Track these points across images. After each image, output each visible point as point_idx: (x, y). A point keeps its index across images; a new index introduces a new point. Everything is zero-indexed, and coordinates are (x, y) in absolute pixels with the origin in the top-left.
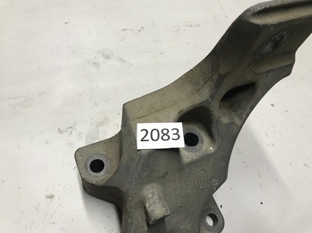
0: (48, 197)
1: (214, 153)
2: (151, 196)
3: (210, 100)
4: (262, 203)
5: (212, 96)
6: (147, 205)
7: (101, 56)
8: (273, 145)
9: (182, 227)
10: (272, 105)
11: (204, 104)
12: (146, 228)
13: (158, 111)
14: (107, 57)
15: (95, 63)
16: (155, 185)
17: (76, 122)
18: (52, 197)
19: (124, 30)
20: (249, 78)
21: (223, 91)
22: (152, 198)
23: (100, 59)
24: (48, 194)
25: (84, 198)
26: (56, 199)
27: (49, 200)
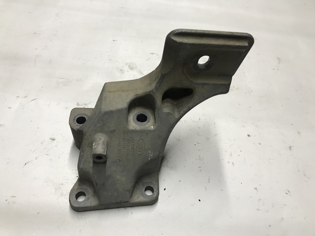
0: (51, 139)
1: (153, 131)
2: (98, 140)
3: (155, 91)
4: (199, 200)
5: (157, 88)
6: (94, 144)
7: (128, 66)
8: (233, 164)
9: (118, 177)
10: (249, 136)
11: (151, 93)
12: (92, 164)
13: (123, 91)
14: (132, 69)
15: (121, 70)
16: (104, 135)
17: (91, 102)
18: (54, 140)
19: (152, 54)
20: (186, 84)
21: (165, 88)
22: (99, 141)
23: (126, 68)
24: (52, 137)
25: (73, 148)
26: (55, 141)
27: (51, 140)
